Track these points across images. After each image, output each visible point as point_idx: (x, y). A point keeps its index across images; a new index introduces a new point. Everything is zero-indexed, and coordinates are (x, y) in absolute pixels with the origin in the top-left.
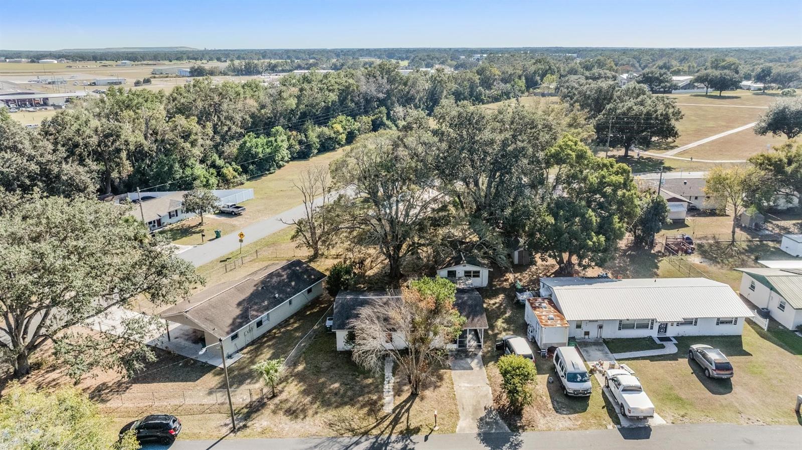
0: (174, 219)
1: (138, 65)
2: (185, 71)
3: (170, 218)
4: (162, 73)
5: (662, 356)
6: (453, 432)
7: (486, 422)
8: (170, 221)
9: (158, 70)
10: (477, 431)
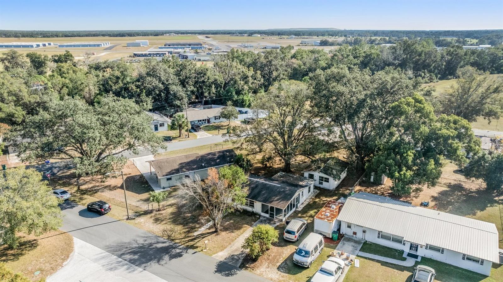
0: (217, 121)
1: (298, 38)
2: (318, 43)
3: (215, 119)
4: (305, 43)
5: (394, 265)
6: (211, 255)
7: (233, 258)
8: (215, 121)
9: (304, 41)
10: (222, 259)
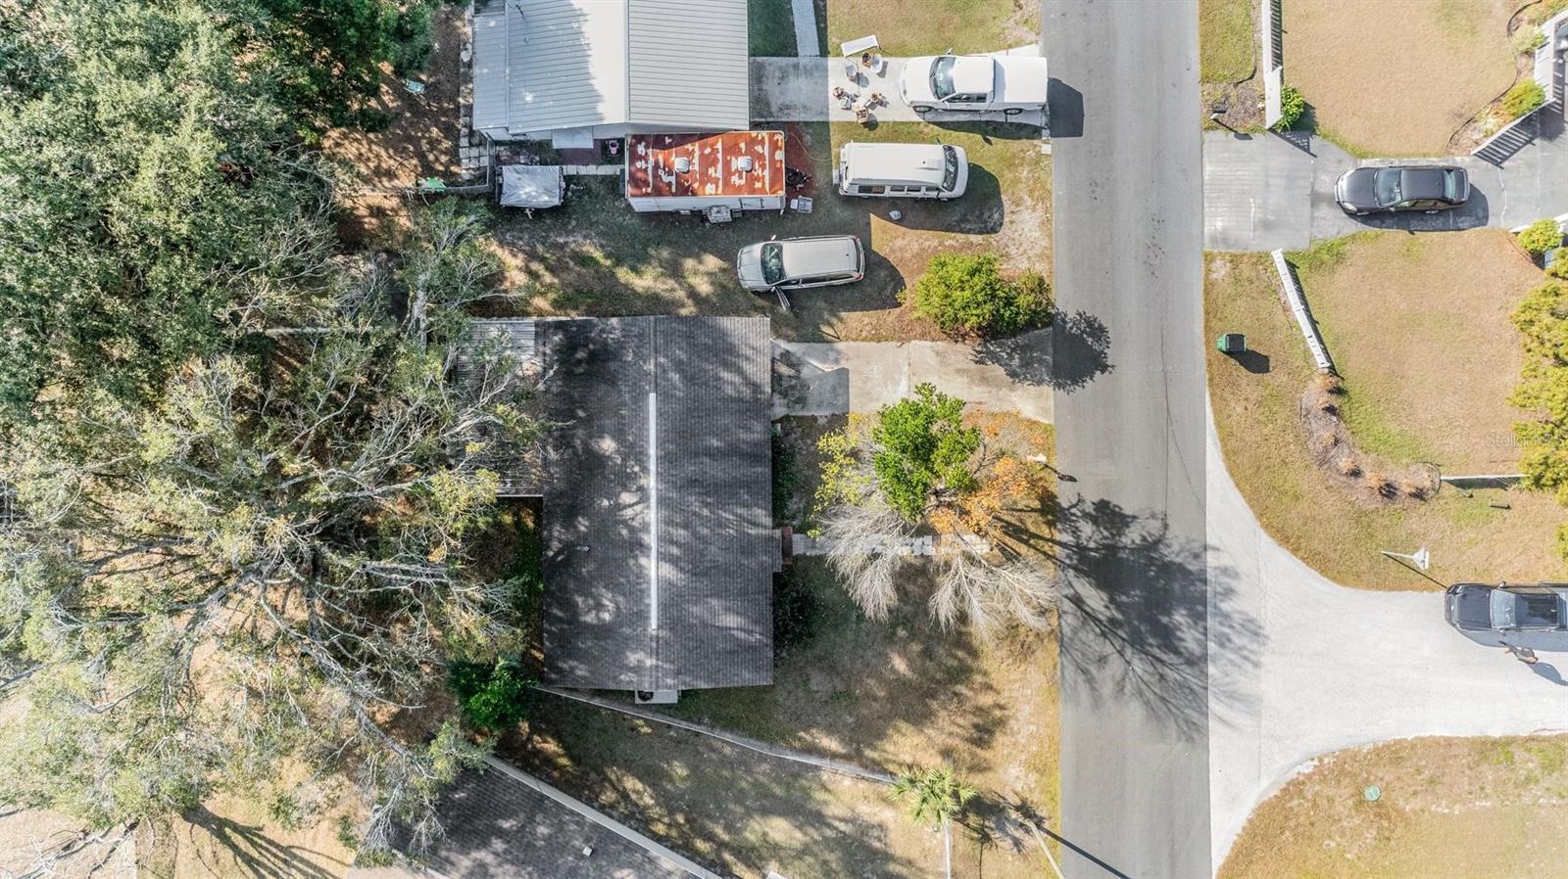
6: (1048, 429)
7: (1020, 367)
